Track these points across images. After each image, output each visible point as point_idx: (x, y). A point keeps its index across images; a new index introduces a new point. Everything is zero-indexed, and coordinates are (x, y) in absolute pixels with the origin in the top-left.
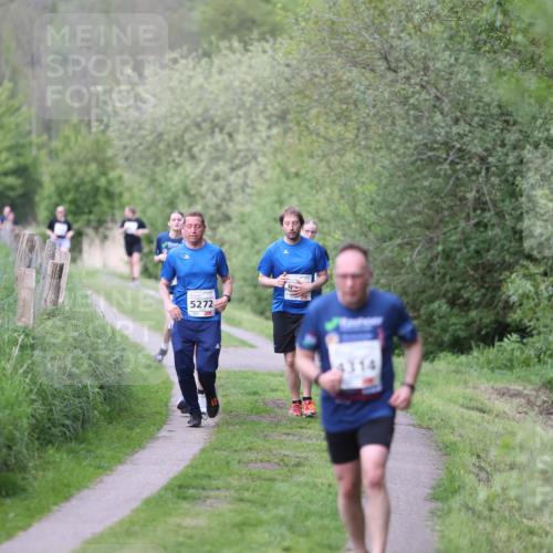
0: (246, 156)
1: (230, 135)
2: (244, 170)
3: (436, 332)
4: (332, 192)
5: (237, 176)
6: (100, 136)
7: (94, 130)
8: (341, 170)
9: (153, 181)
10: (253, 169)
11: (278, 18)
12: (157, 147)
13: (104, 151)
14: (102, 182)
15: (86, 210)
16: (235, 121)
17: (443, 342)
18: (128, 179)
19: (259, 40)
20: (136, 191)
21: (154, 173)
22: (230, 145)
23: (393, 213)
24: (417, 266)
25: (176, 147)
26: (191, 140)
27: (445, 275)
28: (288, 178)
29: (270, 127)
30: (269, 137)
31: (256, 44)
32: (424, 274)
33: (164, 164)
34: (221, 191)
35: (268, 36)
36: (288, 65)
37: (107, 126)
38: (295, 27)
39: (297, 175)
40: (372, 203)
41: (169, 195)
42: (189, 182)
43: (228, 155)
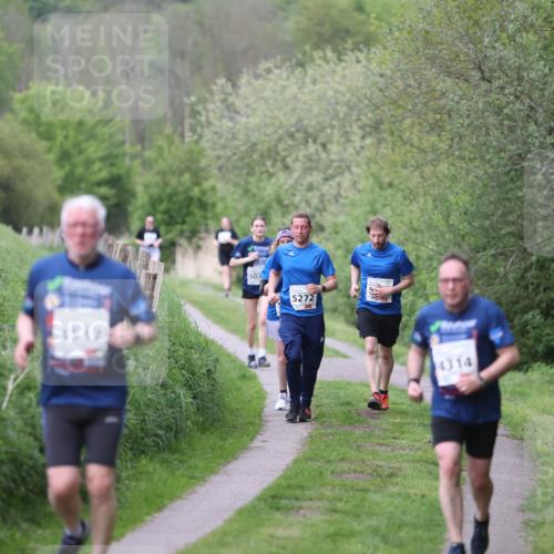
0: (340, 167)
1: (324, 146)
2: (337, 180)
3: (530, 343)
4: (426, 201)
5: (331, 186)
6: (193, 146)
7: (187, 140)
8: (434, 180)
9: (246, 191)
10: (346, 180)
11: (372, 28)
12: (251, 157)
13: (198, 161)
14: (196, 192)
15: (179, 220)
16: (329, 131)
17: (537, 352)
18: (222, 189)
19: (352, 50)
20: (229, 200)
21: (247, 183)
22: (324, 155)
23: (487, 223)
24: (511, 276)
25: (269, 157)
26: (285, 150)
27: (538, 285)
28: (381, 188)
29: (363, 138)
30: (362, 148)
31: (350, 53)
32: (518, 285)
33: (258, 174)
34: (315, 201)
35: (361, 46)
36: (382, 75)
37: (201, 137)
38: (389, 38)
39: (390, 185)
40: (465, 214)
41: (262, 205)
42: (283, 193)
43: (322, 165)
